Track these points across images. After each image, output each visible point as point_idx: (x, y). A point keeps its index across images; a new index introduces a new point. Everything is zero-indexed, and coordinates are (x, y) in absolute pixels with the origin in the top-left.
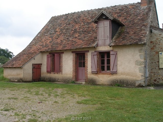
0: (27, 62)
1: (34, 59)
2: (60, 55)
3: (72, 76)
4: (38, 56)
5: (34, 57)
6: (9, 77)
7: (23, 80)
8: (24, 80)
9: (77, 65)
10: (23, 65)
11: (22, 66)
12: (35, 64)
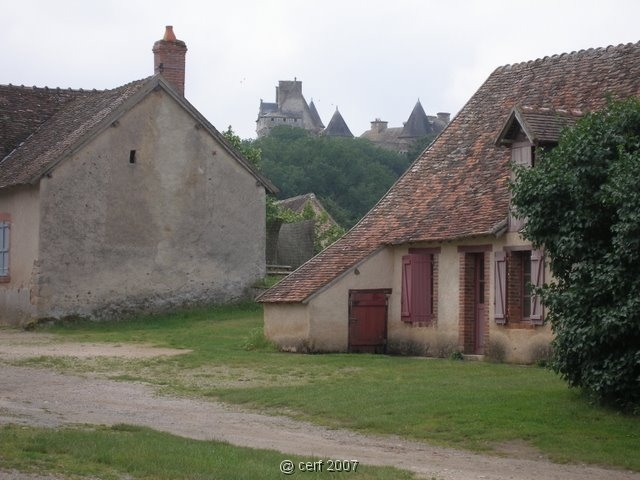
0: (327, 282)
1: (357, 272)
2: (432, 258)
3: (457, 334)
4: (372, 260)
5: (355, 266)
6: (277, 338)
7: (310, 346)
8: (313, 348)
9: (475, 294)
10: (309, 295)
11: (305, 299)
12: (359, 291)
